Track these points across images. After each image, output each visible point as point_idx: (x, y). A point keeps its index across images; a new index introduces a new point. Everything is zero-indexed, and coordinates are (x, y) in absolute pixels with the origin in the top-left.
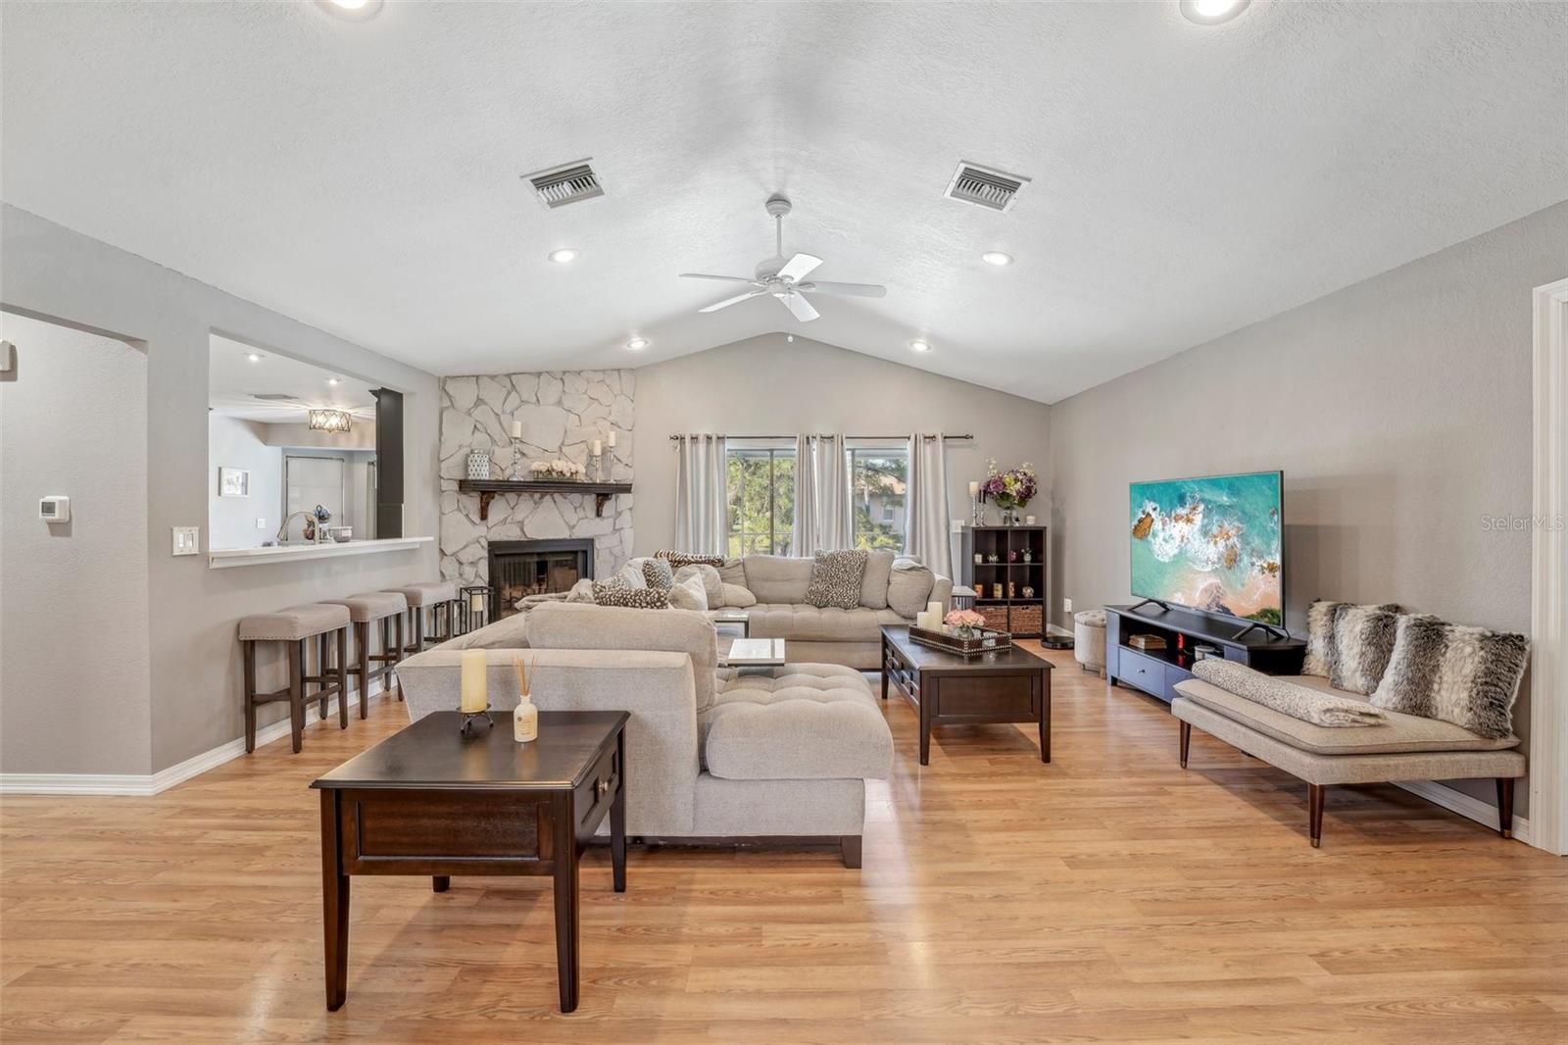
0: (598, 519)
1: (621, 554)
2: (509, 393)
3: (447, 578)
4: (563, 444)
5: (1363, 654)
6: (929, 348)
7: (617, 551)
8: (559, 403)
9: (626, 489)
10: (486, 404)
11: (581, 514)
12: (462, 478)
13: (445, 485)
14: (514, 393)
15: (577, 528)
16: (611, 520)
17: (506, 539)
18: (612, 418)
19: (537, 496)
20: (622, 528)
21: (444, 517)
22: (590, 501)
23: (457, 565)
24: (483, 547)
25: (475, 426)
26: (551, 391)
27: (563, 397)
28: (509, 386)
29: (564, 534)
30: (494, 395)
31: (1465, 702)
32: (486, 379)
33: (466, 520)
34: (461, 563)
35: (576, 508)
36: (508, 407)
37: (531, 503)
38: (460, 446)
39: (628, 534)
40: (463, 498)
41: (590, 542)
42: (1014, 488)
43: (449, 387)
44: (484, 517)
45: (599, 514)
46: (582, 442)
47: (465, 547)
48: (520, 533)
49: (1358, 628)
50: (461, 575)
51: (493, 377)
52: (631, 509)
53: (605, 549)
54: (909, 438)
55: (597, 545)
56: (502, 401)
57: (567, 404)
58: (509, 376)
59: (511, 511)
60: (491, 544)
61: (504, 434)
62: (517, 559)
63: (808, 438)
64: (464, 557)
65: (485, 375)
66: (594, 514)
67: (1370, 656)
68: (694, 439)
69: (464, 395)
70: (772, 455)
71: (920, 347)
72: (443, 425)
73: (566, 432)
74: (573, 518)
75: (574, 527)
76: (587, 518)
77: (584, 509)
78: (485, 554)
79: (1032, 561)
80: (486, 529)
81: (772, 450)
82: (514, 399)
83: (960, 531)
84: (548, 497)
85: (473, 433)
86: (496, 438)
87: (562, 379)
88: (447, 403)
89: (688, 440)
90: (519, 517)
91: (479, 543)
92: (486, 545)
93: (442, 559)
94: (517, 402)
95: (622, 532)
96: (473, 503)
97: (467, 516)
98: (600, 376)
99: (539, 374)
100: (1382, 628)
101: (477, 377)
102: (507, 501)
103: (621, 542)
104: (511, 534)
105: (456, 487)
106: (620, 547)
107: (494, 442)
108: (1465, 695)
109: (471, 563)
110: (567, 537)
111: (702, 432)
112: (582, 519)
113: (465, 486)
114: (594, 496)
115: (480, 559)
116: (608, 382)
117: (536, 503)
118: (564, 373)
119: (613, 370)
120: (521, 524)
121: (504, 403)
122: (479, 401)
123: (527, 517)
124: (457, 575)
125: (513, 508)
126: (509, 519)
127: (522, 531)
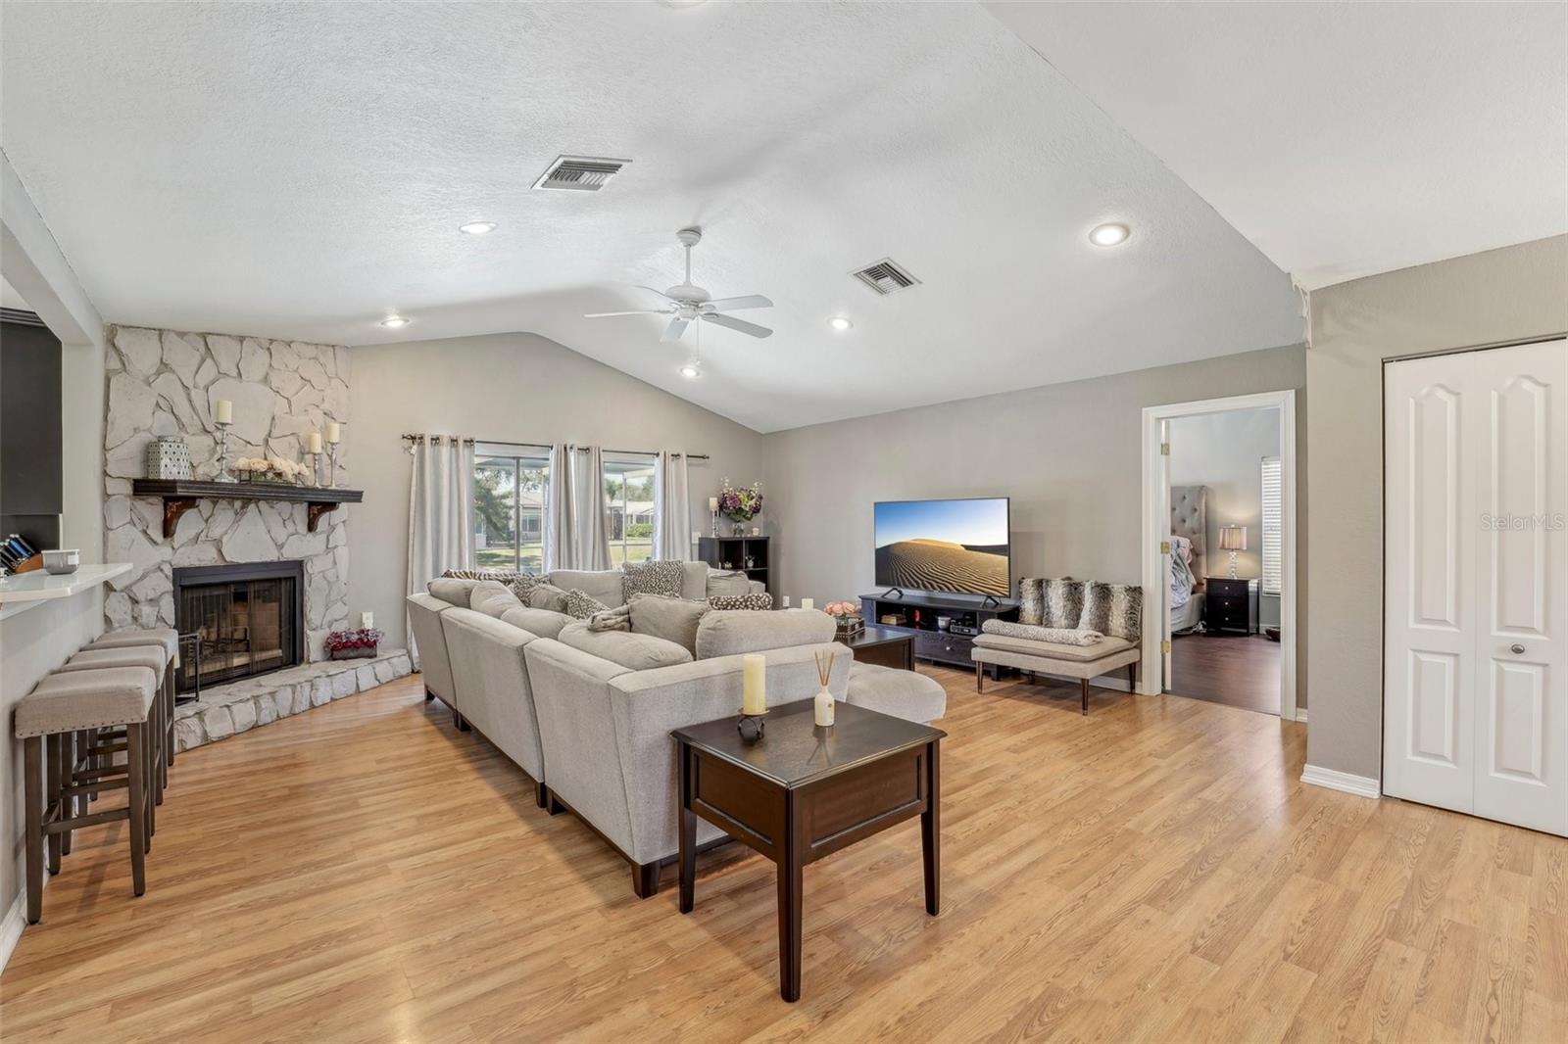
0: (310, 535)
1: (336, 579)
2: (203, 361)
3: (116, 625)
4: (269, 435)
5: (1065, 606)
6: (698, 374)
7: (330, 575)
8: (266, 380)
9: (356, 497)
10: (171, 371)
11: (291, 528)
12: (139, 475)
13: (113, 487)
14: (209, 361)
15: (286, 546)
16: (324, 536)
17: (197, 564)
18: (326, 406)
19: (238, 504)
20: (336, 547)
21: (110, 533)
22: (300, 512)
23: (129, 604)
24: (166, 576)
25: (158, 404)
26: (256, 364)
27: (271, 374)
28: (202, 349)
29: (271, 555)
30: (183, 358)
31: (1123, 625)
32: (172, 334)
33: (143, 539)
34: (135, 601)
35: (284, 521)
36: (203, 378)
37: (230, 514)
38: (136, 430)
39: (342, 553)
40: (140, 505)
41: (299, 565)
42: (748, 505)
43: (121, 341)
44: (168, 531)
45: (311, 530)
46: (293, 434)
47: (143, 578)
48: (216, 556)
49: (1060, 592)
50: (135, 619)
51: (182, 334)
52: (344, 522)
53: (319, 573)
54: (658, 455)
55: (309, 568)
56: (195, 369)
57: (274, 383)
58: (204, 336)
59: (203, 525)
60: (179, 573)
61: (195, 417)
62: (207, 593)
63: (565, 448)
64: (141, 593)
65: (173, 331)
66: (303, 528)
67: (1069, 607)
68: (436, 440)
69: (143, 356)
70: (518, 463)
71: (689, 373)
72: (111, 397)
73: (273, 418)
74: (281, 534)
75: (282, 546)
76: (297, 533)
77: (294, 522)
78: (170, 586)
79: (754, 567)
80: (171, 549)
81: (518, 459)
82: (208, 370)
83: (697, 542)
84: (252, 506)
85: (154, 412)
86: (184, 420)
87: (269, 349)
88: (115, 364)
89: (427, 441)
90: (216, 532)
91: (162, 570)
92: (170, 574)
93: (107, 596)
94: (213, 373)
95: (336, 550)
96: (152, 511)
97: (145, 532)
98: (311, 352)
99: (242, 339)
100: (1074, 589)
101: (161, 332)
102: (200, 512)
103: (335, 563)
104: (203, 556)
105: (128, 489)
106: (334, 570)
107: (182, 426)
108: (1123, 621)
109: (151, 600)
110: (276, 560)
111: (446, 434)
112: (292, 535)
113: (143, 487)
114: (306, 505)
115: (162, 594)
116: (322, 359)
117: (236, 514)
118: (272, 341)
119: (327, 345)
120: (218, 544)
121: (197, 372)
122: (164, 366)
123: (226, 533)
124: (130, 619)
125: (207, 521)
126: (203, 537)
127: (220, 552)
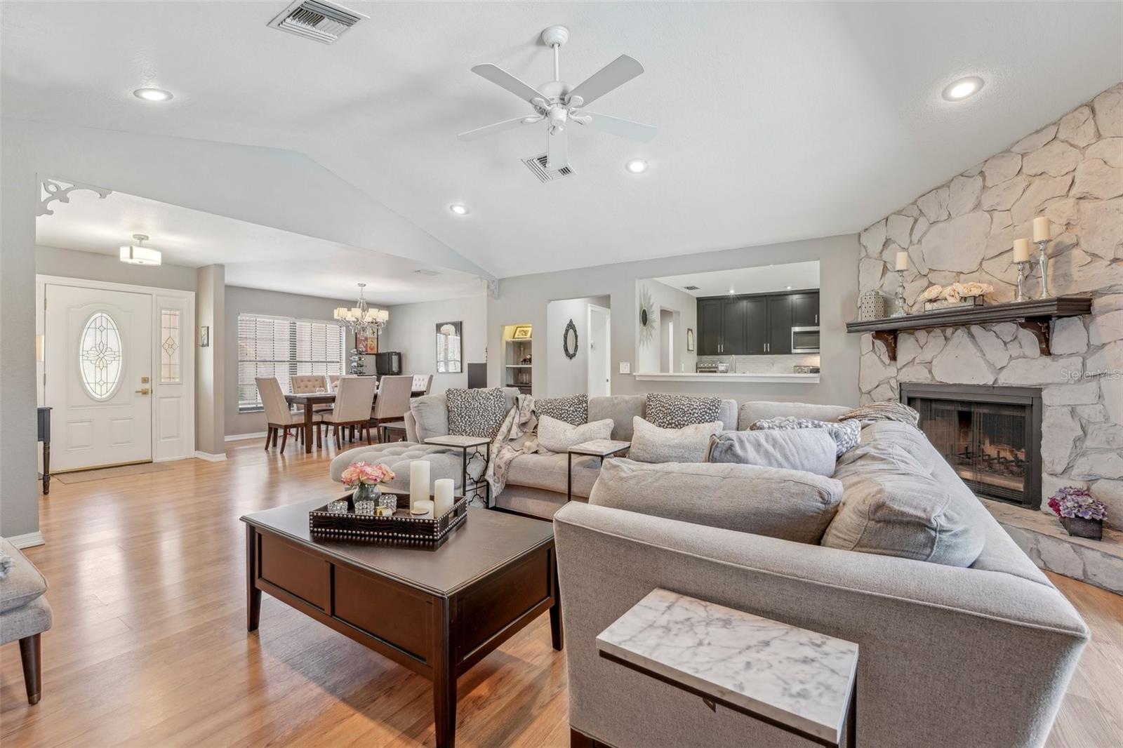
0: (1047, 360)
1: (1100, 418)
2: (916, 221)
4: (984, 258)
8: (978, 205)
9: (1080, 307)
10: (895, 242)
11: (1014, 352)
14: (921, 219)
16: (1074, 359)
17: (917, 381)
19: (949, 331)
21: (862, 358)
24: (893, 388)
25: (884, 268)
26: (967, 195)
27: (984, 196)
28: (915, 213)
29: (982, 379)
30: (901, 229)
32: (894, 216)
33: (878, 361)
35: (1005, 343)
36: (916, 236)
37: (941, 340)
43: (864, 239)
44: (893, 357)
45: (1046, 352)
46: (1012, 248)
47: (878, 386)
48: (930, 376)
51: (900, 212)
53: (1066, 408)
55: (1046, 397)
56: (909, 232)
57: (987, 203)
58: (914, 203)
59: (920, 350)
60: (902, 386)
64: (876, 396)
65: (894, 213)
66: (1036, 351)
69: (876, 241)
72: (860, 275)
73: (989, 240)
74: (998, 354)
75: (1003, 370)
76: (1027, 357)
77: (1017, 344)
78: (894, 395)
80: (895, 370)
82: (922, 225)
84: (963, 331)
85: (883, 274)
87: (981, 173)
88: (863, 254)
90: (927, 357)
91: (887, 382)
92: (895, 385)
93: (860, 395)
94: (925, 227)
95: (1102, 380)
97: (879, 357)
98: (1049, 134)
99: (951, 182)
101: (886, 219)
102: (917, 341)
103: (1101, 398)
104: (918, 375)
106: (1099, 407)
110: (990, 383)
112: (1017, 358)
116: (1068, 133)
117: (946, 338)
118: (987, 161)
119: (1079, 109)
120: (928, 365)
121: (911, 234)
122: (888, 242)
123: (937, 356)
125: (922, 348)
126: (917, 361)
127: (930, 372)
